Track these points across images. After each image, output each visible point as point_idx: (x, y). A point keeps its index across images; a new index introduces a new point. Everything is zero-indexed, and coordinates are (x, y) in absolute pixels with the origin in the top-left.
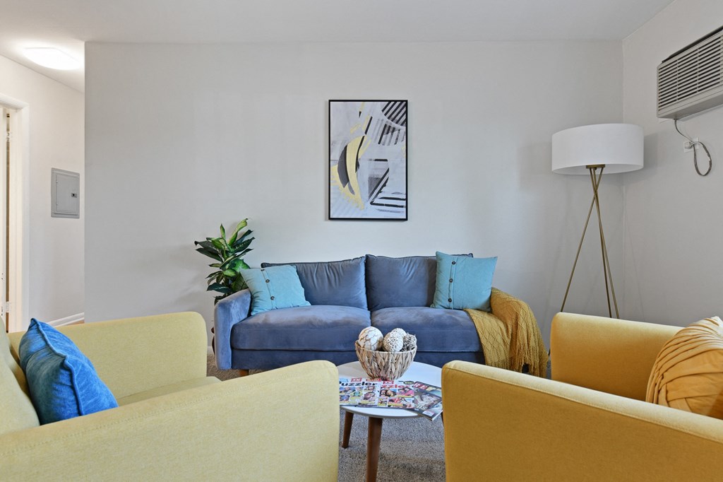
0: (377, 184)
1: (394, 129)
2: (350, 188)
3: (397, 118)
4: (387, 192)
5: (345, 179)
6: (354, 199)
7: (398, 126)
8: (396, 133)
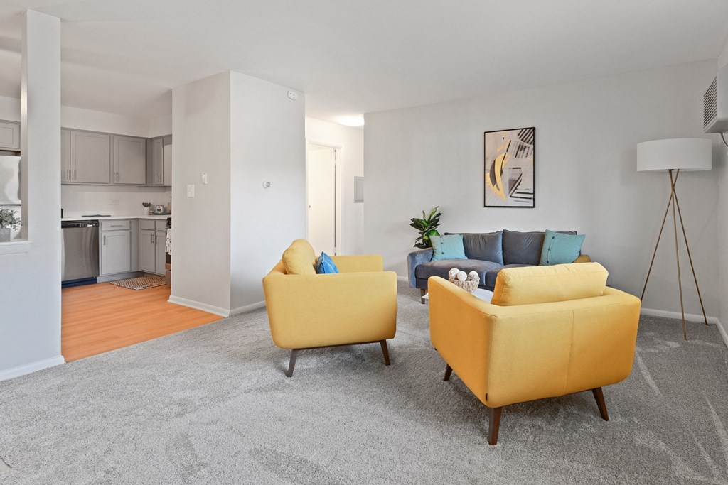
0: (514, 184)
1: (525, 147)
2: (497, 187)
3: (528, 140)
4: (520, 189)
5: (494, 181)
6: (500, 194)
7: (528, 145)
8: (526, 149)
